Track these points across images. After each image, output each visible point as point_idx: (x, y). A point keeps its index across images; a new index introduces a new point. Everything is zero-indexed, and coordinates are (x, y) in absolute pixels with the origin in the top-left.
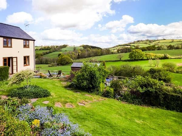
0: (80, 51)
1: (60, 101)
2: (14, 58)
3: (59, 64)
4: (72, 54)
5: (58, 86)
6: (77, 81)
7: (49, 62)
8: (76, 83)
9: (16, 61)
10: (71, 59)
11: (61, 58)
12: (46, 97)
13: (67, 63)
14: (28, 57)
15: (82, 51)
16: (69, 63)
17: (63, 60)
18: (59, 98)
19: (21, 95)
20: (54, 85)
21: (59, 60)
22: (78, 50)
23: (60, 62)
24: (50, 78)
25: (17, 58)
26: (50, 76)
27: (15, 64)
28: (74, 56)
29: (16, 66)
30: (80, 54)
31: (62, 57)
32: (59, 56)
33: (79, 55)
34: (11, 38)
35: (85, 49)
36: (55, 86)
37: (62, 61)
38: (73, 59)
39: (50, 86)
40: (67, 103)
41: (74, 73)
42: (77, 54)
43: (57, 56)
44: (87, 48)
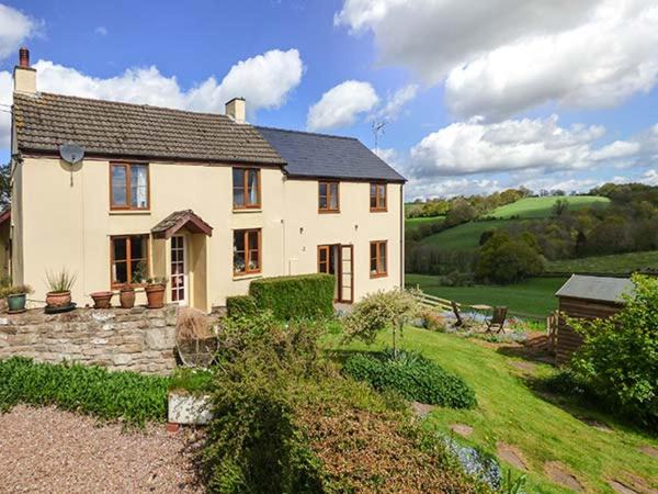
0: (588, 219)
1: (516, 443)
2: (344, 249)
3: (483, 276)
4: (548, 232)
5: (497, 376)
6: (597, 371)
7: (443, 268)
8: (592, 376)
9: (349, 258)
10: (542, 256)
11: (491, 250)
12: (460, 407)
13: (520, 273)
14: (383, 245)
15: (601, 218)
16: (531, 276)
17: (502, 262)
18: (511, 425)
19: (379, 380)
20: (482, 365)
21: (482, 258)
22: (580, 214)
23: (487, 267)
24: (458, 333)
25: (351, 246)
26: (458, 324)
27: (346, 267)
28: (554, 242)
29: (349, 276)
30: (587, 232)
31: (495, 248)
32: (481, 243)
33: (581, 237)
34: (337, 180)
35: (622, 208)
36: (487, 371)
37: (497, 266)
38: (550, 259)
39: (469, 366)
40: (550, 460)
41: (578, 327)
42: (575, 233)
43: (478, 241)
44: (634, 203)
